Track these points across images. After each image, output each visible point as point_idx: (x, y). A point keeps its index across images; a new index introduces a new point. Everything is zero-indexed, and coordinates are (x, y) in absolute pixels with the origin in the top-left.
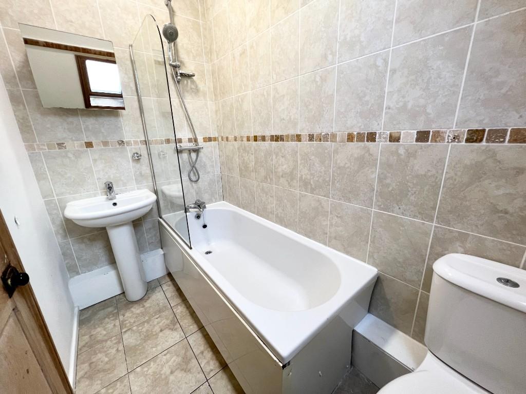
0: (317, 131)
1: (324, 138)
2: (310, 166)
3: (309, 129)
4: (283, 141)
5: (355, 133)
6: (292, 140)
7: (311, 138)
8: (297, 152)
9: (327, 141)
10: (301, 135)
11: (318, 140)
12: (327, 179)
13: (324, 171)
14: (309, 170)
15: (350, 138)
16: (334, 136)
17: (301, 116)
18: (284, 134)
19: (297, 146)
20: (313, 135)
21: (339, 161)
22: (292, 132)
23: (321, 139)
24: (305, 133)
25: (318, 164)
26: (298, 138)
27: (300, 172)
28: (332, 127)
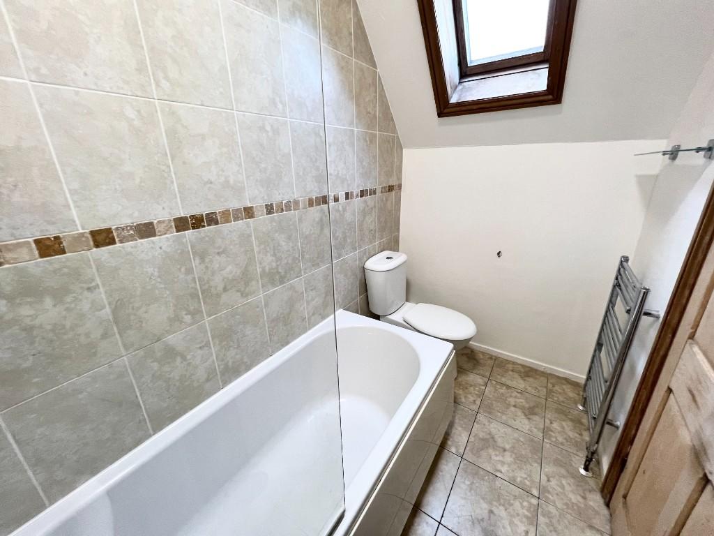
0: (276, 198)
1: (286, 207)
2: (274, 250)
3: (266, 198)
4: (217, 223)
5: (314, 198)
6: (236, 219)
7: (270, 209)
8: (250, 236)
9: (290, 210)
10: (252, 207)
11: (280, 210)
12: (297, 256)
13: (293, 247)
14: (274, 255)
15: (311, 203)
16: (296, 203)
17: (248, 177)
18: (217, 209)
19: (248, 226)
20: (272, 205)
21: (304, 230)
22: (234, 204)
23: (282, 209)
24: (258, 203)
25: (284, 241)
26: (249, 212)
27: (260, 264)
28: (293, 193)
